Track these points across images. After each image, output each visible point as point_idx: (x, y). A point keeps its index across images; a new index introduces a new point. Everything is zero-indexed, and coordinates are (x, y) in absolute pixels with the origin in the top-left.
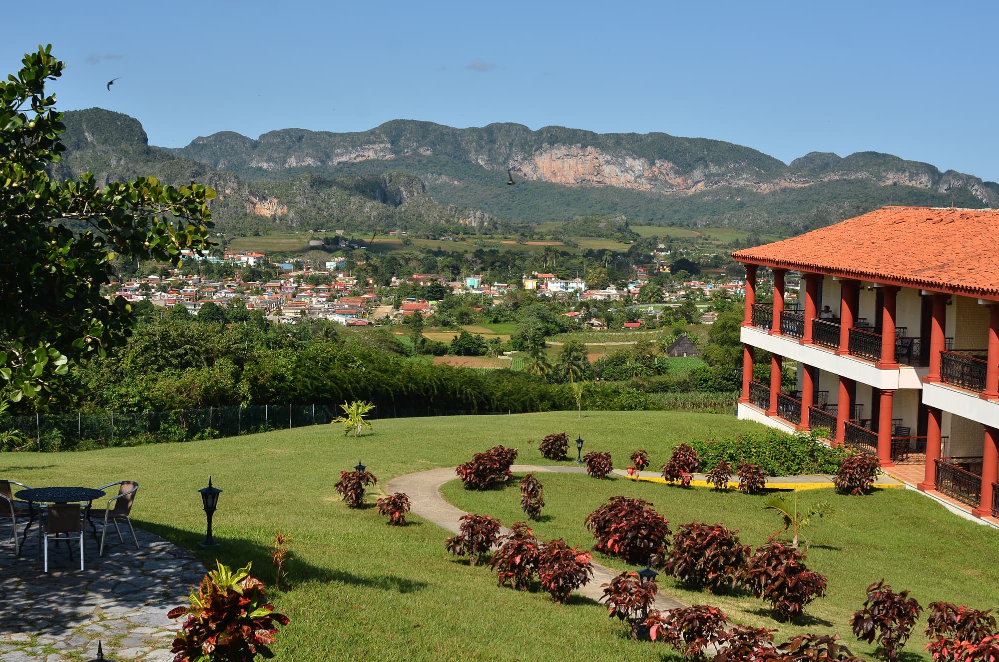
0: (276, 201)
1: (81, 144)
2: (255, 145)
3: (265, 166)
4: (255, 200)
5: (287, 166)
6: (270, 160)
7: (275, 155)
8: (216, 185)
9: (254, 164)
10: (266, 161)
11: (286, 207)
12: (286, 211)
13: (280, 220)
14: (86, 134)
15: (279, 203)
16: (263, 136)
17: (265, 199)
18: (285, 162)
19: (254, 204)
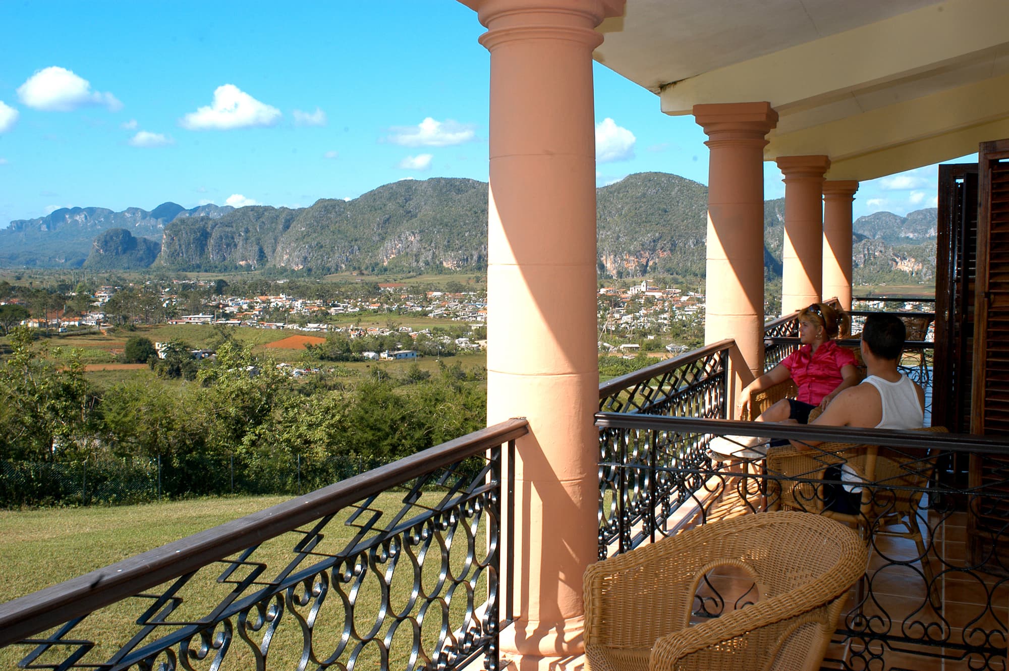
0: (913, 260)
1: (774, 223)
2: (904, 221)
3: (911, 236)
4: (898, 260)
5: (928, 236)
6: (915, 231)
7: (919, 228)
8: (868, 249)
9: (903, 235)
10: (912, 232)
11: (921, 265)
12: (921, 267)
13: (917, 274)
14: (778, 216)
15: (916, 260)
16: (910, 214)
17: (905, 259)
18: (926, 232)
19: (897, 263)
